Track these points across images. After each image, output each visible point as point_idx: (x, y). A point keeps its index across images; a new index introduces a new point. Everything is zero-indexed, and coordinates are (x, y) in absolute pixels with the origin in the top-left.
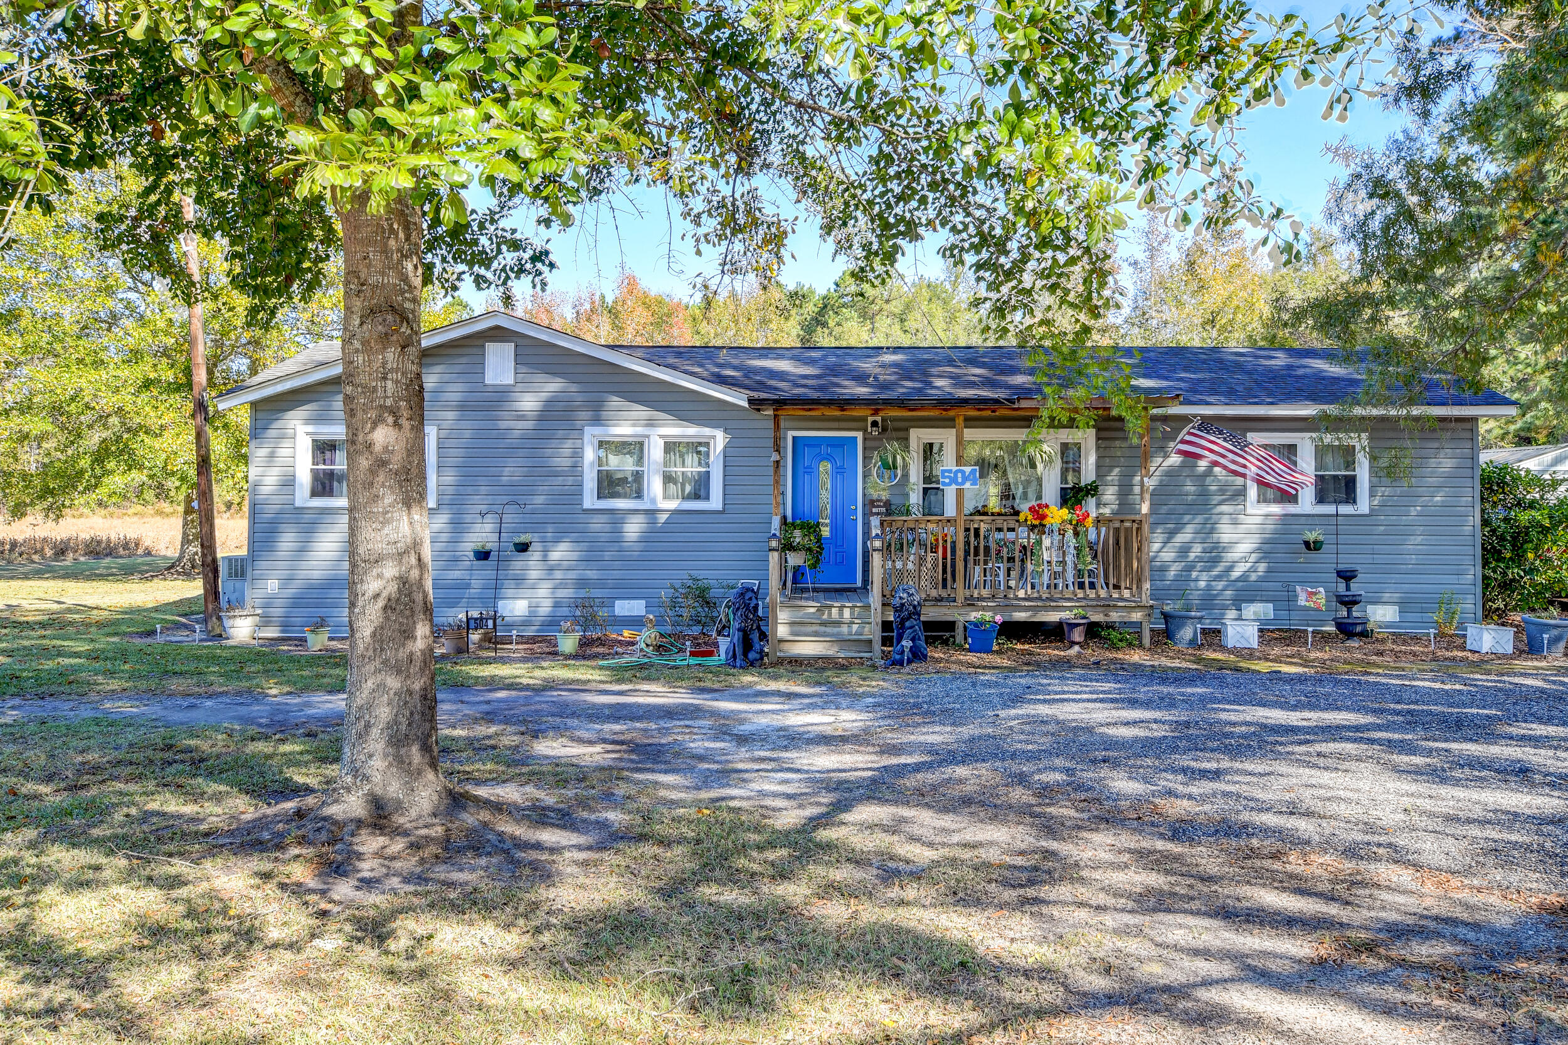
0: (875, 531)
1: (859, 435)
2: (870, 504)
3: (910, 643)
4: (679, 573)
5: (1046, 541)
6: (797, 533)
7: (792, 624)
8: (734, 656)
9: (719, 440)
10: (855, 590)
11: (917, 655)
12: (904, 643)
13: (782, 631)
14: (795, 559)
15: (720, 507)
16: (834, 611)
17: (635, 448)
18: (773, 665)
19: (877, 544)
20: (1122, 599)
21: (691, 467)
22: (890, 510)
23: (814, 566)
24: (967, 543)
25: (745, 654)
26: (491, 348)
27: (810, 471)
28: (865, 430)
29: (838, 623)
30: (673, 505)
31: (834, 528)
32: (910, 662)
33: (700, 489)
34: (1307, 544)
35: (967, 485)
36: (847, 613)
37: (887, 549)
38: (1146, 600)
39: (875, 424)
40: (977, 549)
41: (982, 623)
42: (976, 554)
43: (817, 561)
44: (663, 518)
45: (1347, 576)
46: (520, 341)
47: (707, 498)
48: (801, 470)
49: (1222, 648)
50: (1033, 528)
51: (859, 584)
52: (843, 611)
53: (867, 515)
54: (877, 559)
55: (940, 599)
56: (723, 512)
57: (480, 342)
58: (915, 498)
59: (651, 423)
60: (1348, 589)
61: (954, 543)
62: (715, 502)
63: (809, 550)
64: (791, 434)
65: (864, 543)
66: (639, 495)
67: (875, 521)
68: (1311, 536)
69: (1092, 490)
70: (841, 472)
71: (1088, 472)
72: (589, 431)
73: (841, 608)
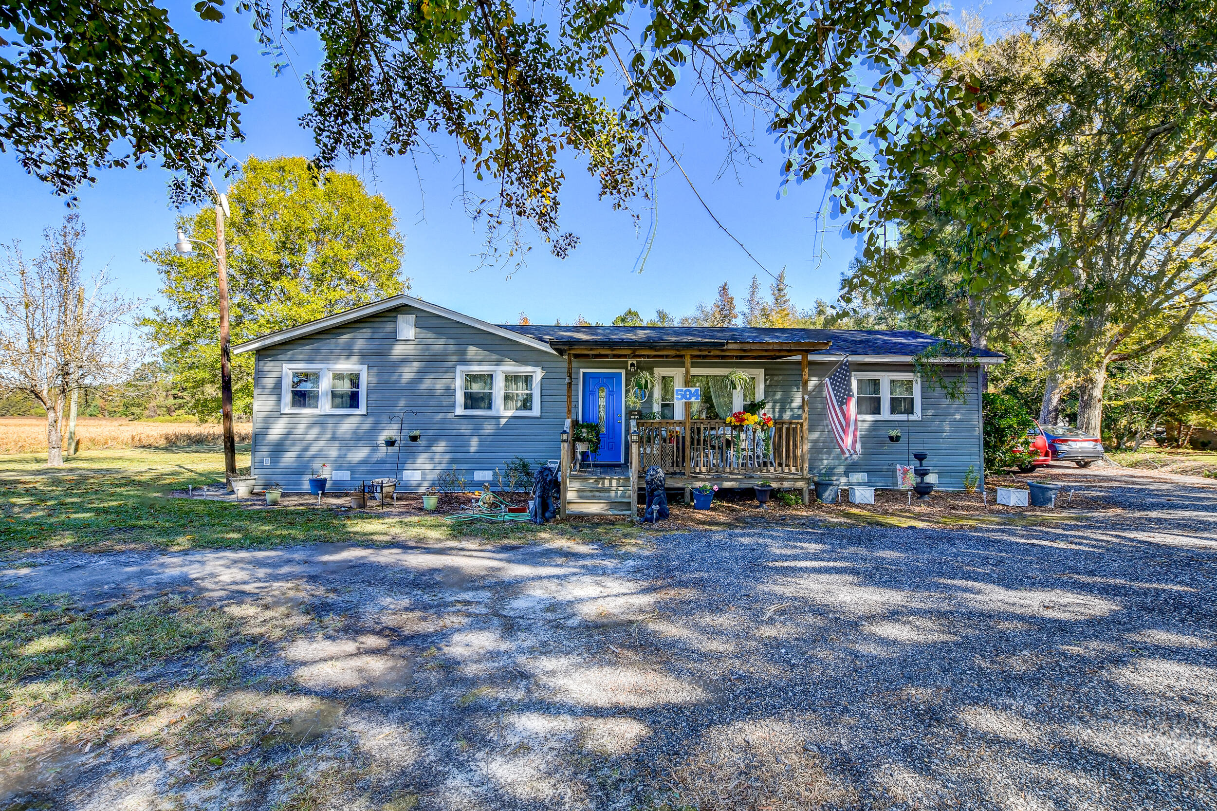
0: (633, 428)
1: (623, 372)
2: (629, 413)
3: (658, 507)
4: (511, 456)
5: (743, 436)
6: (584, 430)
7: (578, 490)
8: (536, 515)
9: (538, 374)
10: (619, 466)
11: (663, 515)
12: (654, 507)
13: (571, 495)
14: (581, 447)
15: (538, 415)
16: (607, 482)
17: (488, 378)
18: (563, 521)
19: (635, 438)
20: (790, 473)
21: (520, 391)
22: (643, 416)
23: (594, 451)
24: (692, 438)
25: (543, 514)
26: (401, 318)
27: (593, 393)
28: (626, 368)
29: (608, 490)
30: (510, 413)
31: (608, 428)
32: (657, 520)
33: (527, 404)
34: (891, 438)
35: (693, 400)
36: (614, 482)
37: (640, 442)
38: (806, 474)
39: (633, 365)
40: (699, 441)
41: (704, 489)
42: (698, 444)
43: (597, 448)
44: (503, 421)
45: (920, 457)
46: (419, 314)
47: (531, 409)
48: (588, 393)
49: (853, 505)
50: (734, 428)
51: (623, 462)
52: (613, 483)
53: (627, 420)
54: (634, 448)
55: (675, 473)
56: (540, 417)
57: (394, 314)
58: (656, 408)
59: (498, 363)
60: (921, 465)
61: (683, 438)
62: (536, 412)
63: (590, 441)
64: (582, 371)
65: (626, 437)
66: (490, 407)
67: (633, 423)
68: (894, 433)
69: (762, 405)
70: (613, 394)
71: (760, 396)
72: (459, 368)
73: (611, 480)
